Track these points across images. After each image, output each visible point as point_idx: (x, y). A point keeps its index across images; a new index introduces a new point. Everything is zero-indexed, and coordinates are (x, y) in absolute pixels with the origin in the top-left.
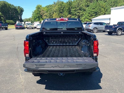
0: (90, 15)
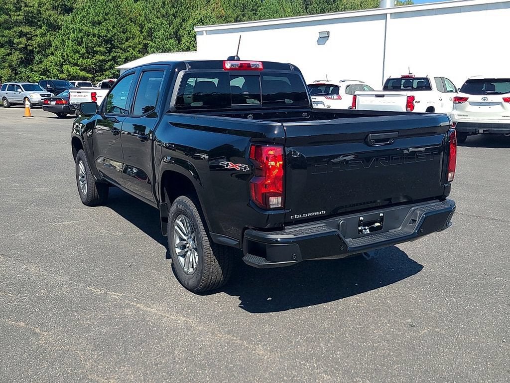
0: (84, 50)
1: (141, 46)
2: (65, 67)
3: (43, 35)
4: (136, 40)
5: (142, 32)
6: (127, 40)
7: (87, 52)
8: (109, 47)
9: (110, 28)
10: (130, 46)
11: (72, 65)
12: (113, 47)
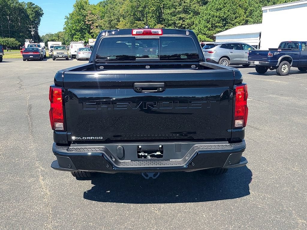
1: (244, 22)
2: (199, 36)
3: (191, 18)
4: (242, 18)
5: (246, 13)
6: (236, 18)
8: (224, 23)
9: (226, 12)
10: (237, 22)
12: (227, 23)
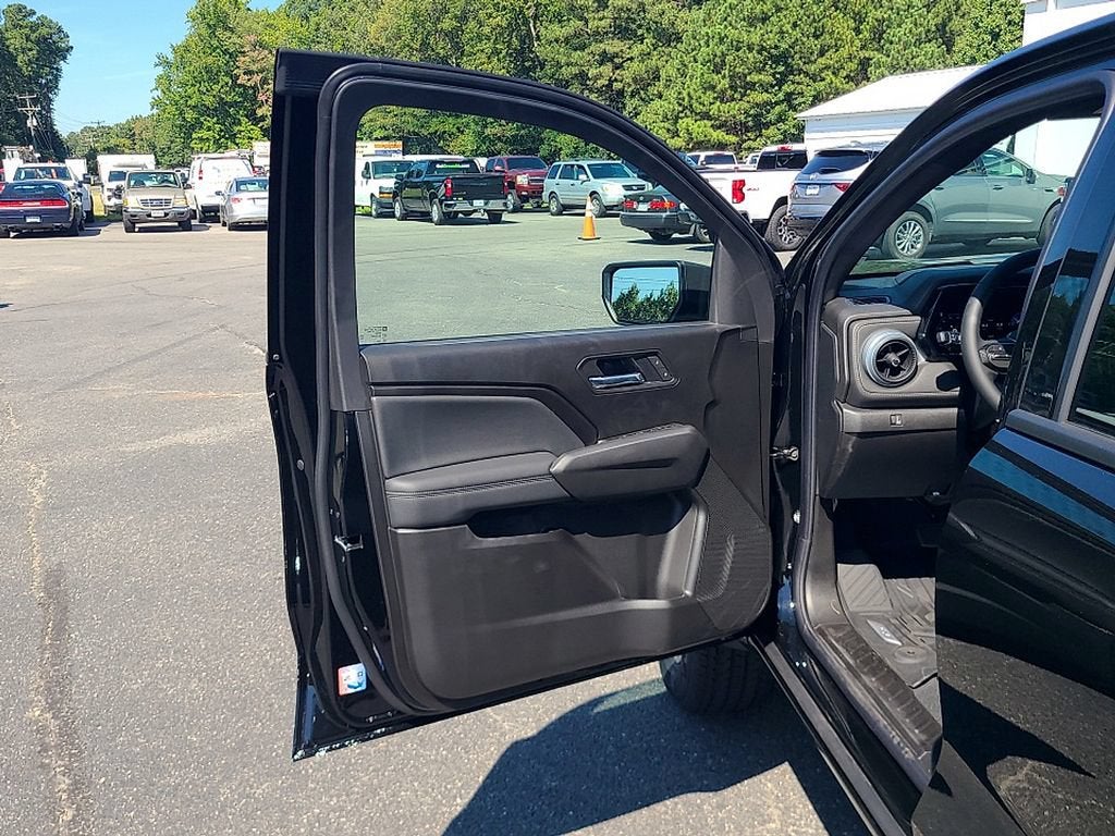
0: (725, 83)
1: (853, 65)
2: (682, 124)
3: (645, 56)
4: (844, 52)
5: (858, 31)
6: (822, 54)
7: (731, 87)
8: (779, 73)
9: (788, 27)
10: (827, 67)
11: (698, 117)
12: (790, 71)
